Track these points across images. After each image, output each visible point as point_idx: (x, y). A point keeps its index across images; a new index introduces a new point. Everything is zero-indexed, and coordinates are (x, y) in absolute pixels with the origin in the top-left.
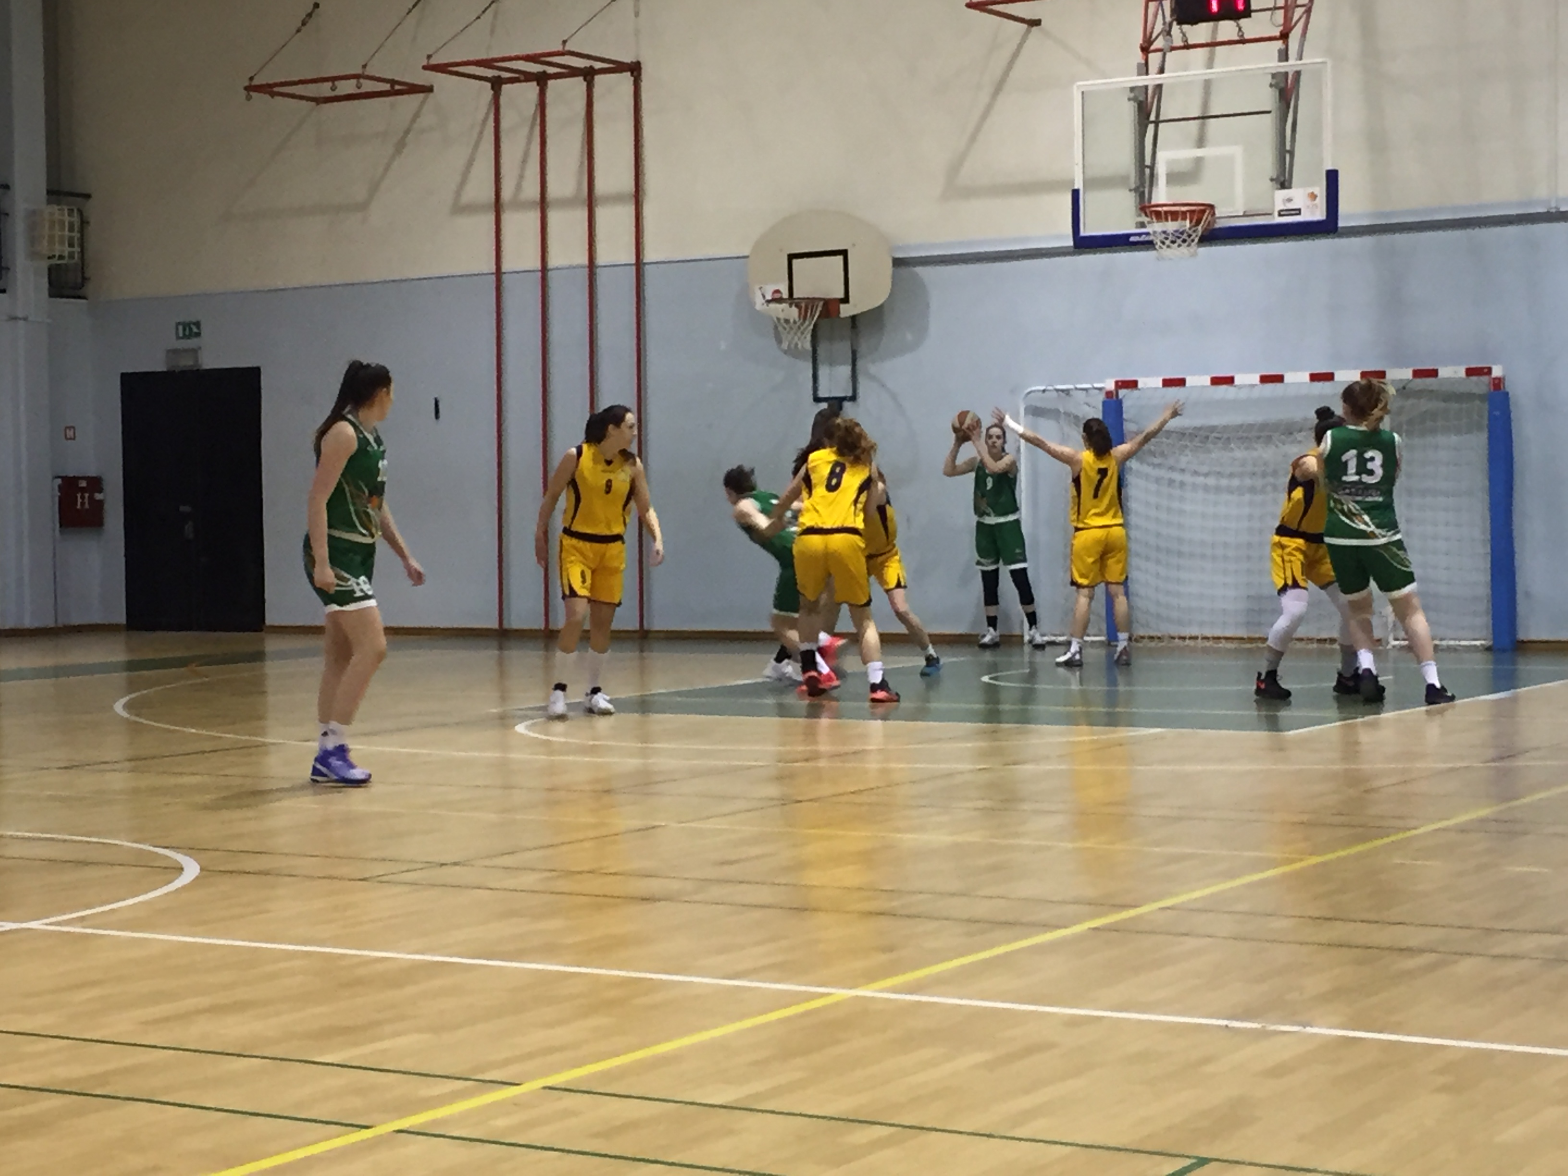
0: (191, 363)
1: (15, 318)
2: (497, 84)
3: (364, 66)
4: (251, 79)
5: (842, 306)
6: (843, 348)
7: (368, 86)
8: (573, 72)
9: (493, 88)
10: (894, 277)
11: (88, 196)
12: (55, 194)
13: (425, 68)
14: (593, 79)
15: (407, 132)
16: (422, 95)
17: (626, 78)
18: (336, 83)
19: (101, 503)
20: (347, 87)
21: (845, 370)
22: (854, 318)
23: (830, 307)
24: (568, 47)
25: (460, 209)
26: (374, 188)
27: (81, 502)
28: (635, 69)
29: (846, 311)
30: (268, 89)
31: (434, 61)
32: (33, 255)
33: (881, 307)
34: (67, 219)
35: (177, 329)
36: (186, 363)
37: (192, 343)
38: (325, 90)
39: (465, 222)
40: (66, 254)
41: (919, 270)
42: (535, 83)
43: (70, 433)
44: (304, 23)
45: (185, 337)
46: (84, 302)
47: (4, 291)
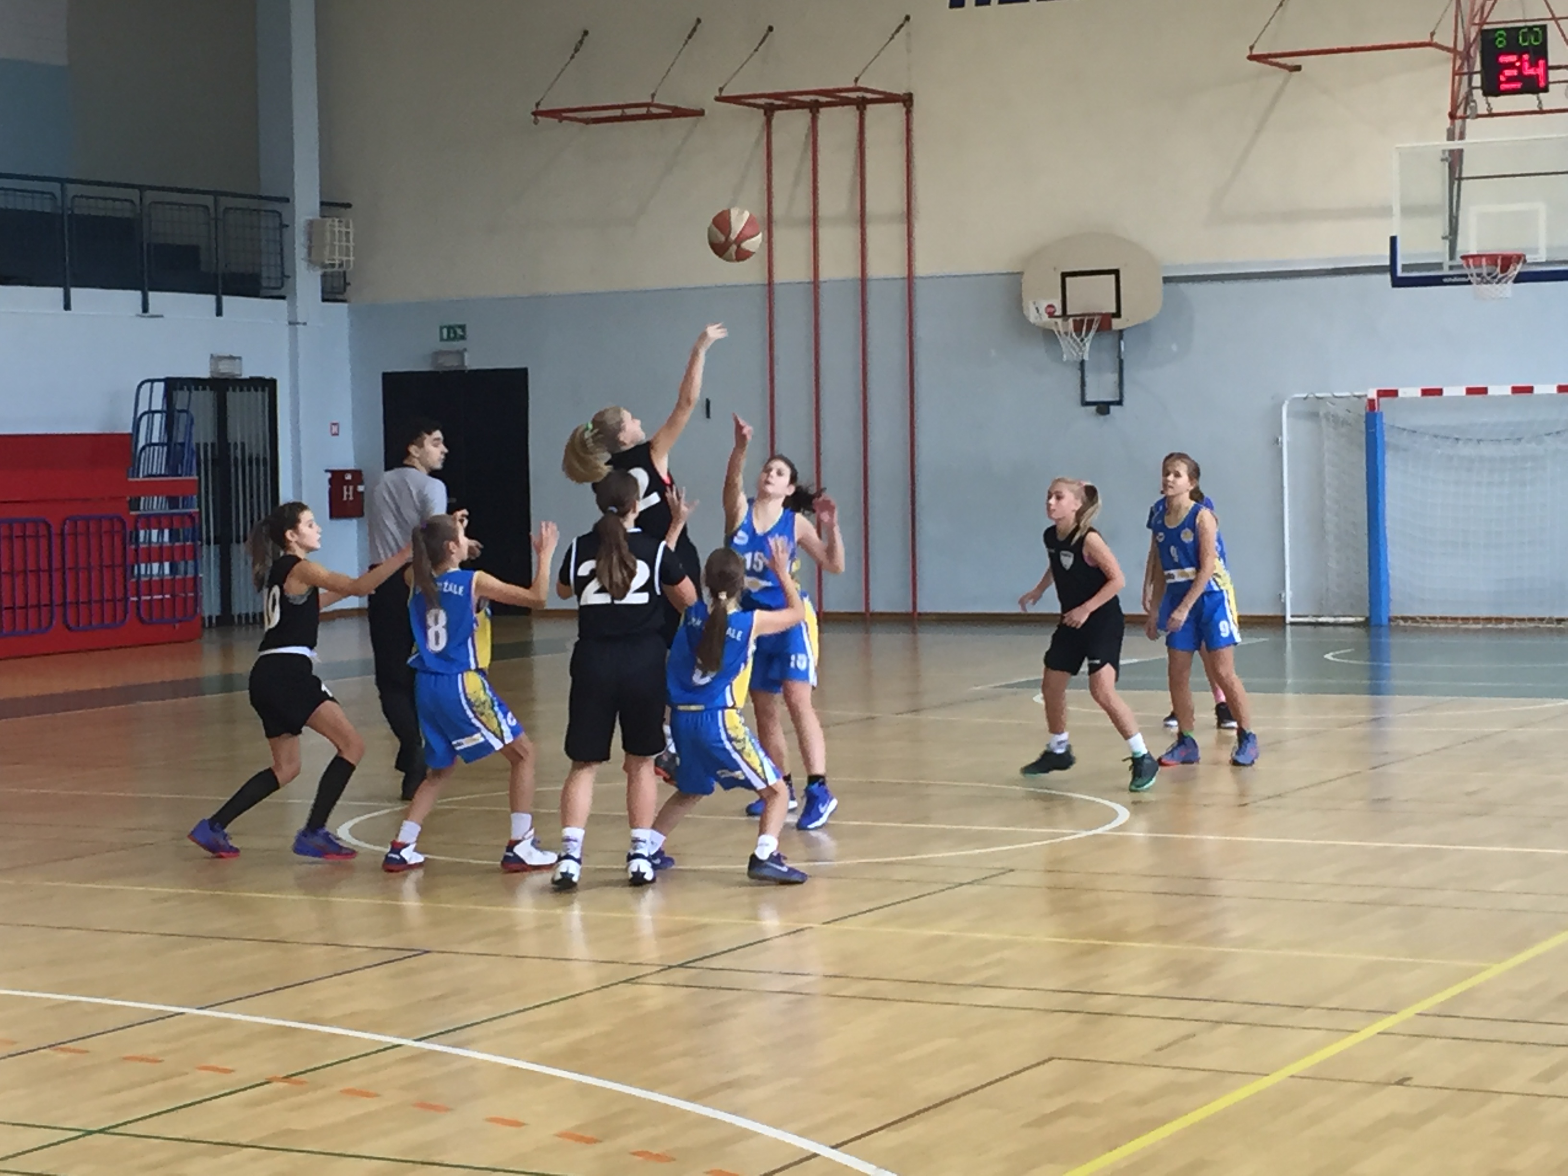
0: (456, 364)
1: (294, 323)
2: (769, 112)
4: (537, 104)
5: (1114, 320)
6: (1112, 358)
8: (847, 103)
9: (765, 114)
10: (1164, 292)
11: (349, 206)
12: (326, 205)
13: (718, 99)
14: (865, 107)
16: (691, 119)
17: (897, 109)
18: (627, 110)
21: (1113, 377)
22: (1121, 332)
23: (1104, 321)
24: (860, 84)
26: (642, 207)
27: (347, 493)
28: (907, 100)
30: (555, 114)
31: (726, 93)
32: (312, 265)
33: (1151, 321)
34: (345, 230)
35: (441, 333)
36: (451, 363)
37: (457, 345)
41: (1183, 286)
42: (808, 109)
43: (335, 429)
45: (449, 339)
46: (345, 305)
47: (283, 298)
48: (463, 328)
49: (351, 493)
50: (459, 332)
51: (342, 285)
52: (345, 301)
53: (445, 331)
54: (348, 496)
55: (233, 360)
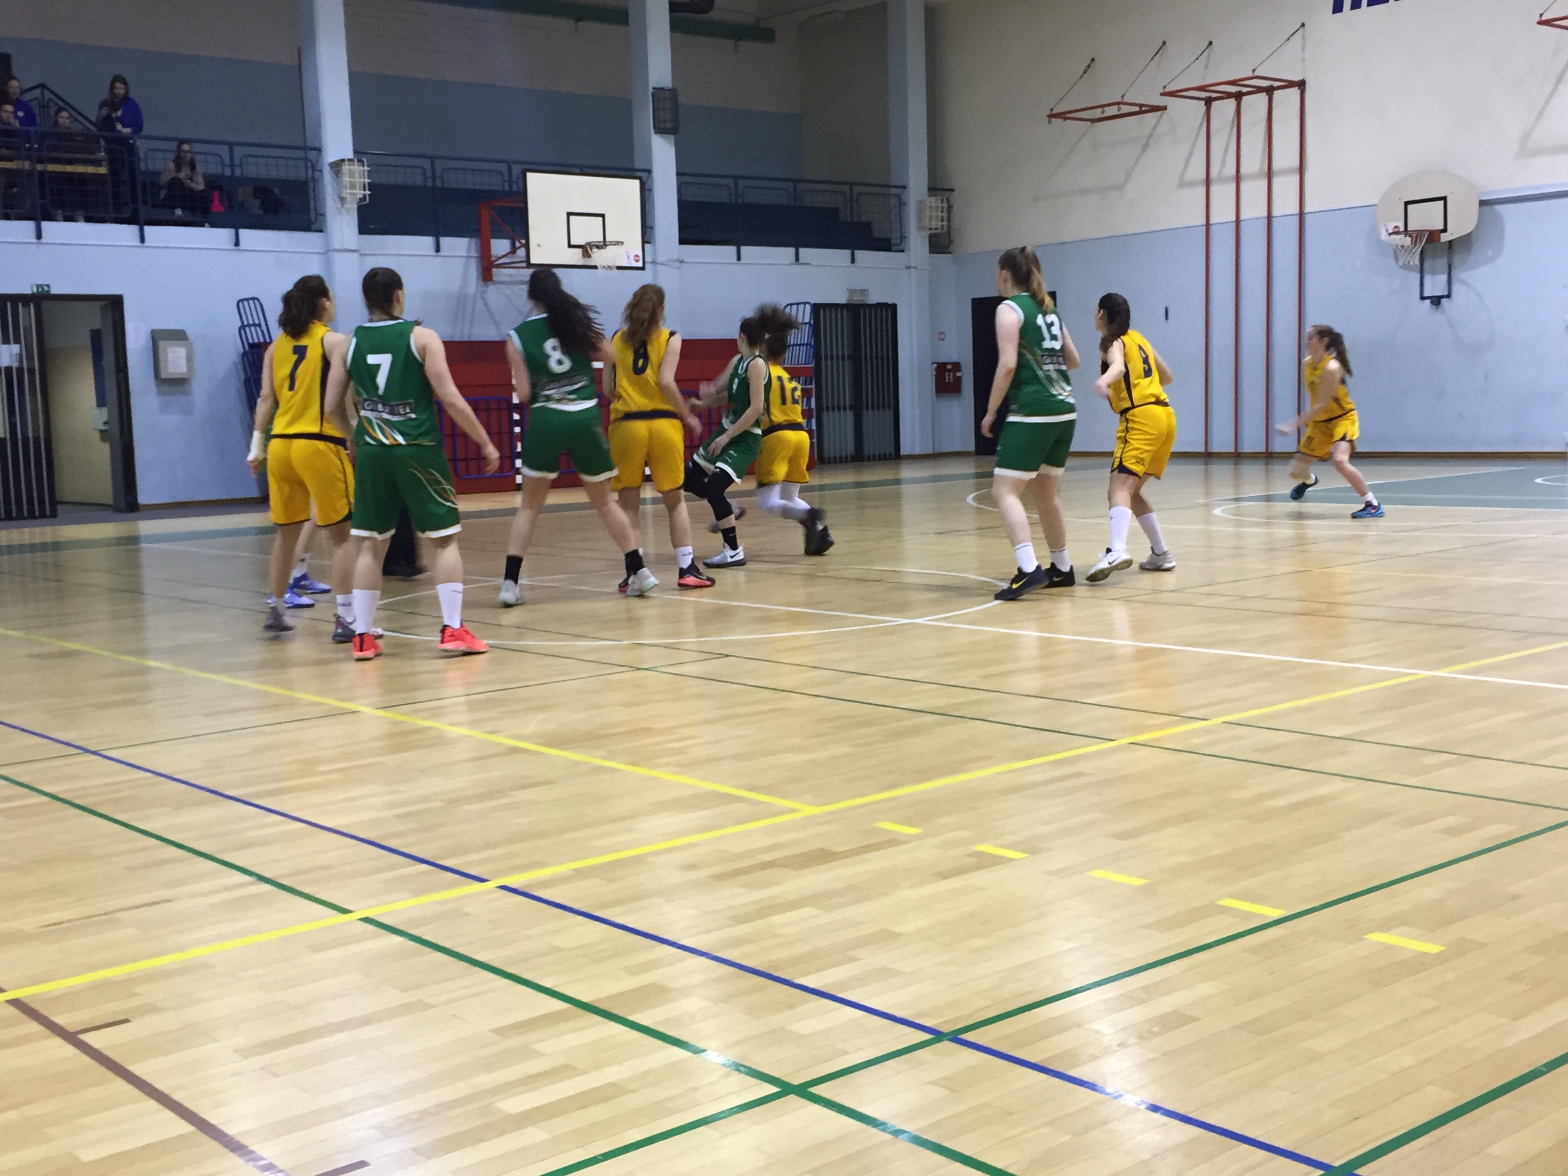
1: (908, 268)
2: (1208, 102)
3: (1123, 96)
4: (1052, 110)
5: (1442, 235)
6: (1442, 263)
7: (1125, 109)
8: (1259, 90)
9: (1206, 105)
10: (1480, 212)
11: (953, 190)
12: (933, 190)
13: (1162, 94)
14: (1272, 94)
15: (1150, 137)
16: (1160, 113)
17: (1295, 92)
18: (1105, 109)
19: (960, 378)
20: (1112, 111)
21: (1444, 278)
22: (1450, 242)
23: (1433, 236)
24: (1257, 73)
25: (1183, 184)
26: (1128, 176)
27: (949, 378)
28: (1301, 85)
29: (1445, 238)
30: (1062, 116)
31: (1167, 90)
32: (921, 228)
33: (1470, 234)
34: (940, 205)
38: (1097, 114)
39: (1187, 192)
40: (939, 226)
41: (1499, 208)
42: (1234, 99)
43: (942, 337)
44: (1085, 72)
46: (949, 255)
47: (903, 251)
49: (951, 377)
51: (947, 242)
52: (950, 253)
54: (949, 379)
55: (863, 292)
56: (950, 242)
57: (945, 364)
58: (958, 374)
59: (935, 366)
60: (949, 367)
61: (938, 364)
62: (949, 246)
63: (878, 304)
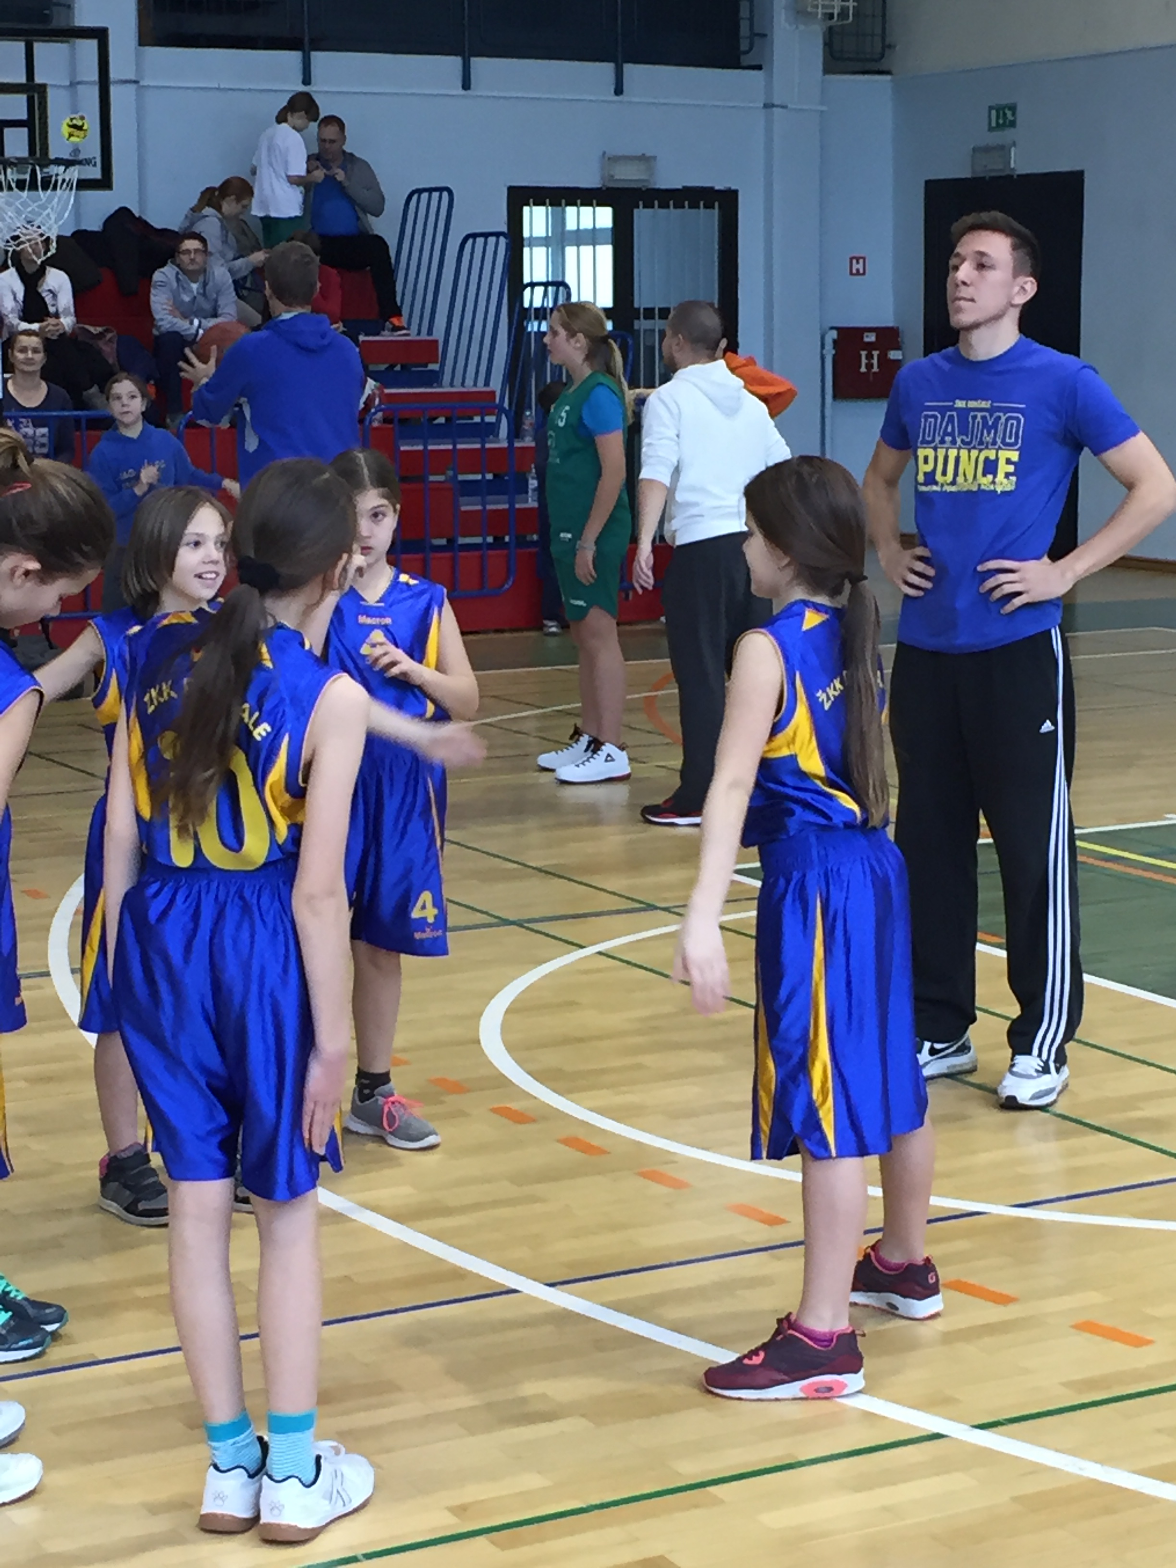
0: (1002, 166)
1: (768, 106)
27: (867, 362)
32: (802, 14)
35: (990, 116)
36: (997, 164)
37: (1005, 136)
40: (852, 10)
43: (858, 267)
45: (998, 127)
46: (888, 78)
47: (759, 68)
48: (1013, 108)
49: (874, 361)
50: (1009, 113)
51: (878, 48)
52: (888, 73)
53: (994, 112)
55: (645, 159)
56: (887, 47)
57: (860, 331)
58: (894, 355)
59: (834, 334)
60: (871, 338)
61: (839, 330)
62: (882, 56)
63: (686, 189)
